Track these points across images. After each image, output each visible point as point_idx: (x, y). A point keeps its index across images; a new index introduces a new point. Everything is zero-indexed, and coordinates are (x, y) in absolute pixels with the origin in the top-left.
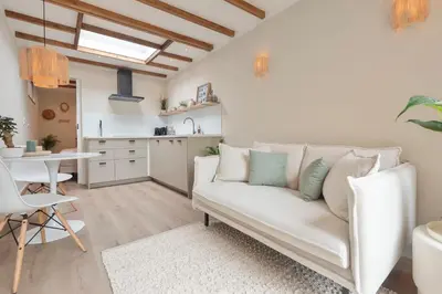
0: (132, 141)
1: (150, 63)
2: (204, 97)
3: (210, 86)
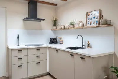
0: (38, 49)
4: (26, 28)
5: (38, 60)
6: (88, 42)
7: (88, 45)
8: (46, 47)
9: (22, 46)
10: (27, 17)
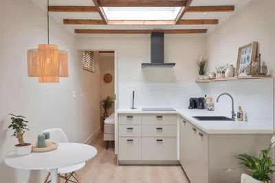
0: (159, 117)
1: (179, 21)
2: (248, 63)
3: (256, 46)
4: (148, 79)
5: (159, 135)
6: (240, 108)
7: (240, 115)
8: (176, 115)
9: (138, 110)
10: (149, 62)
